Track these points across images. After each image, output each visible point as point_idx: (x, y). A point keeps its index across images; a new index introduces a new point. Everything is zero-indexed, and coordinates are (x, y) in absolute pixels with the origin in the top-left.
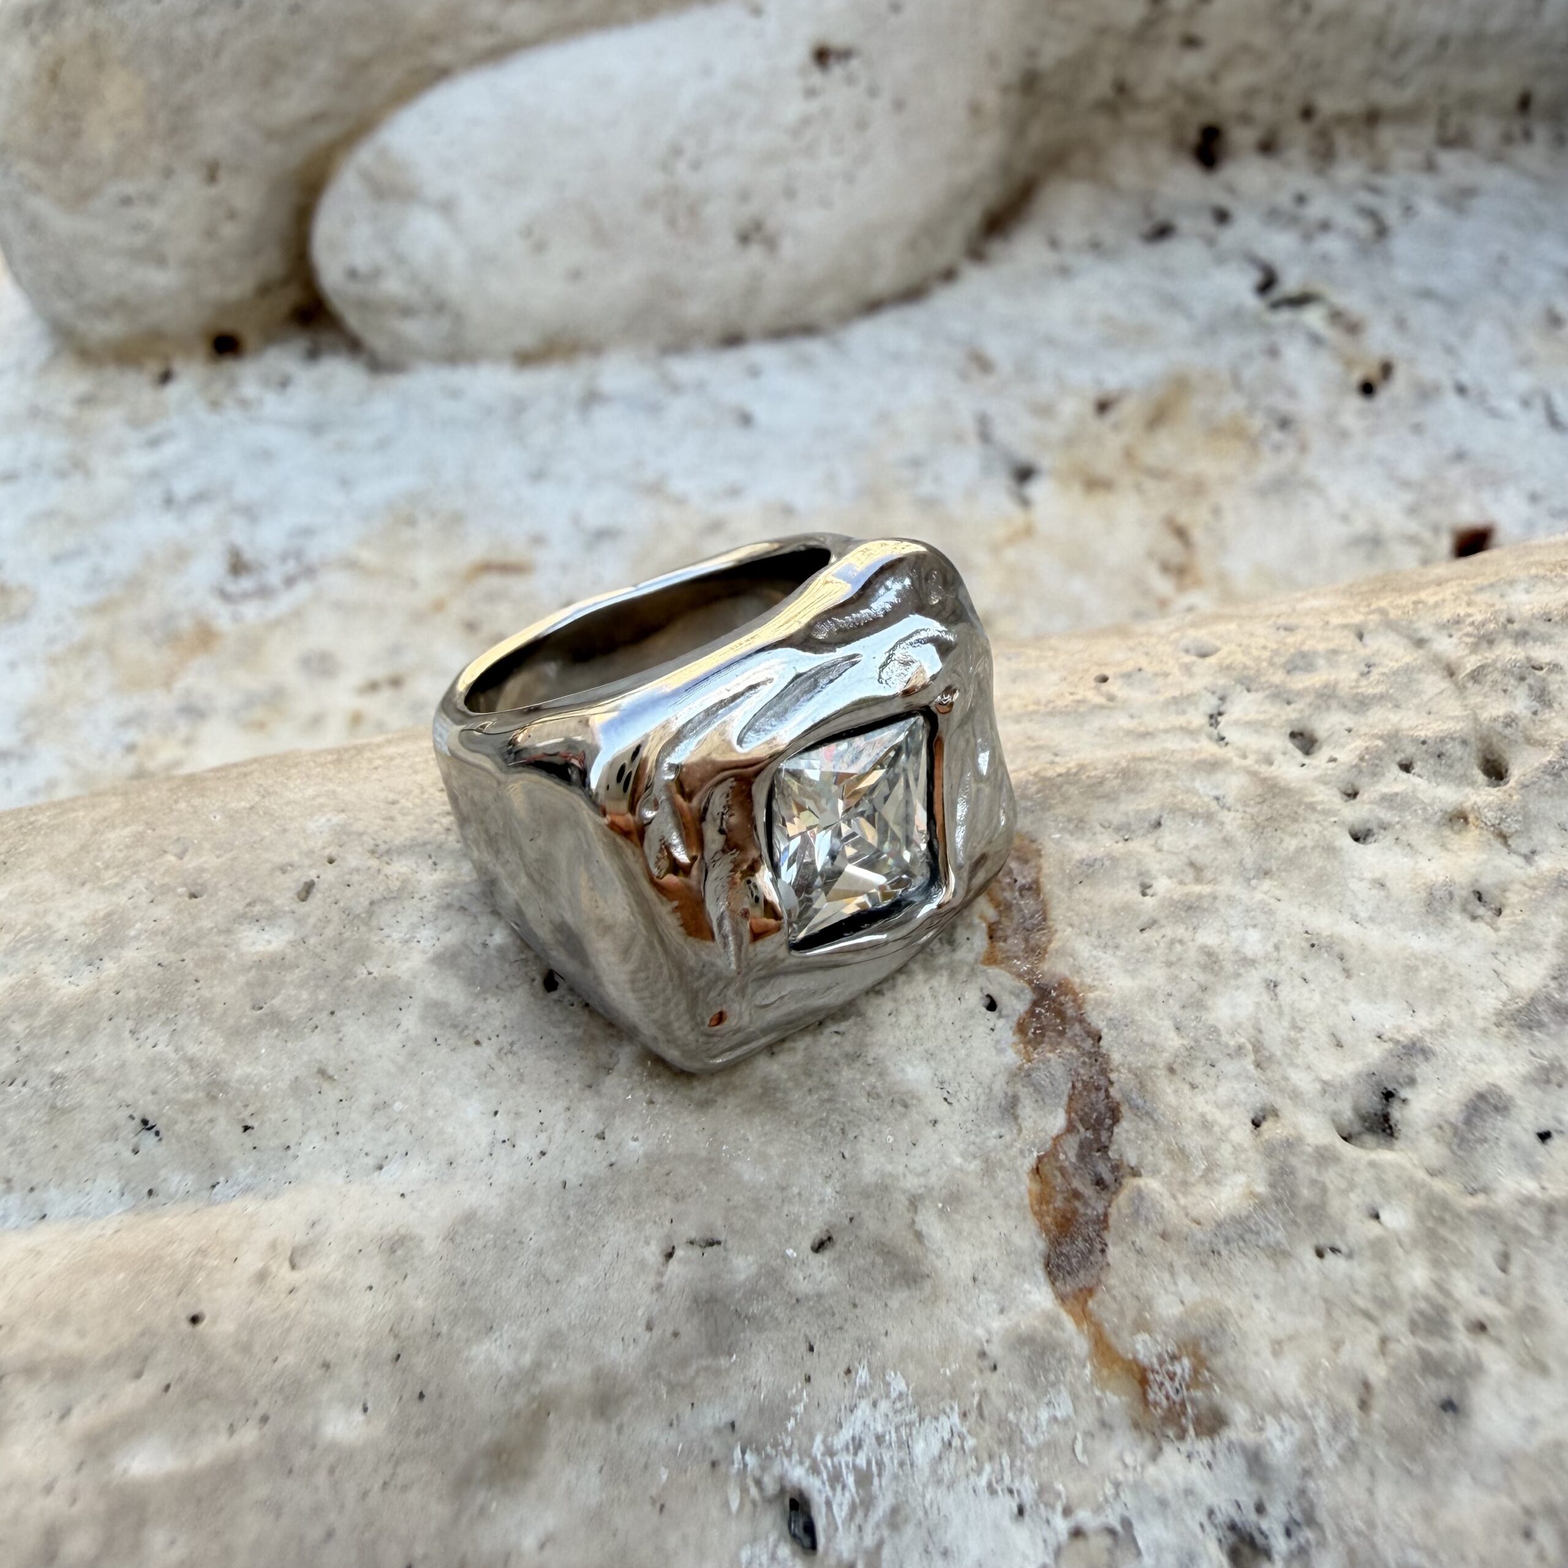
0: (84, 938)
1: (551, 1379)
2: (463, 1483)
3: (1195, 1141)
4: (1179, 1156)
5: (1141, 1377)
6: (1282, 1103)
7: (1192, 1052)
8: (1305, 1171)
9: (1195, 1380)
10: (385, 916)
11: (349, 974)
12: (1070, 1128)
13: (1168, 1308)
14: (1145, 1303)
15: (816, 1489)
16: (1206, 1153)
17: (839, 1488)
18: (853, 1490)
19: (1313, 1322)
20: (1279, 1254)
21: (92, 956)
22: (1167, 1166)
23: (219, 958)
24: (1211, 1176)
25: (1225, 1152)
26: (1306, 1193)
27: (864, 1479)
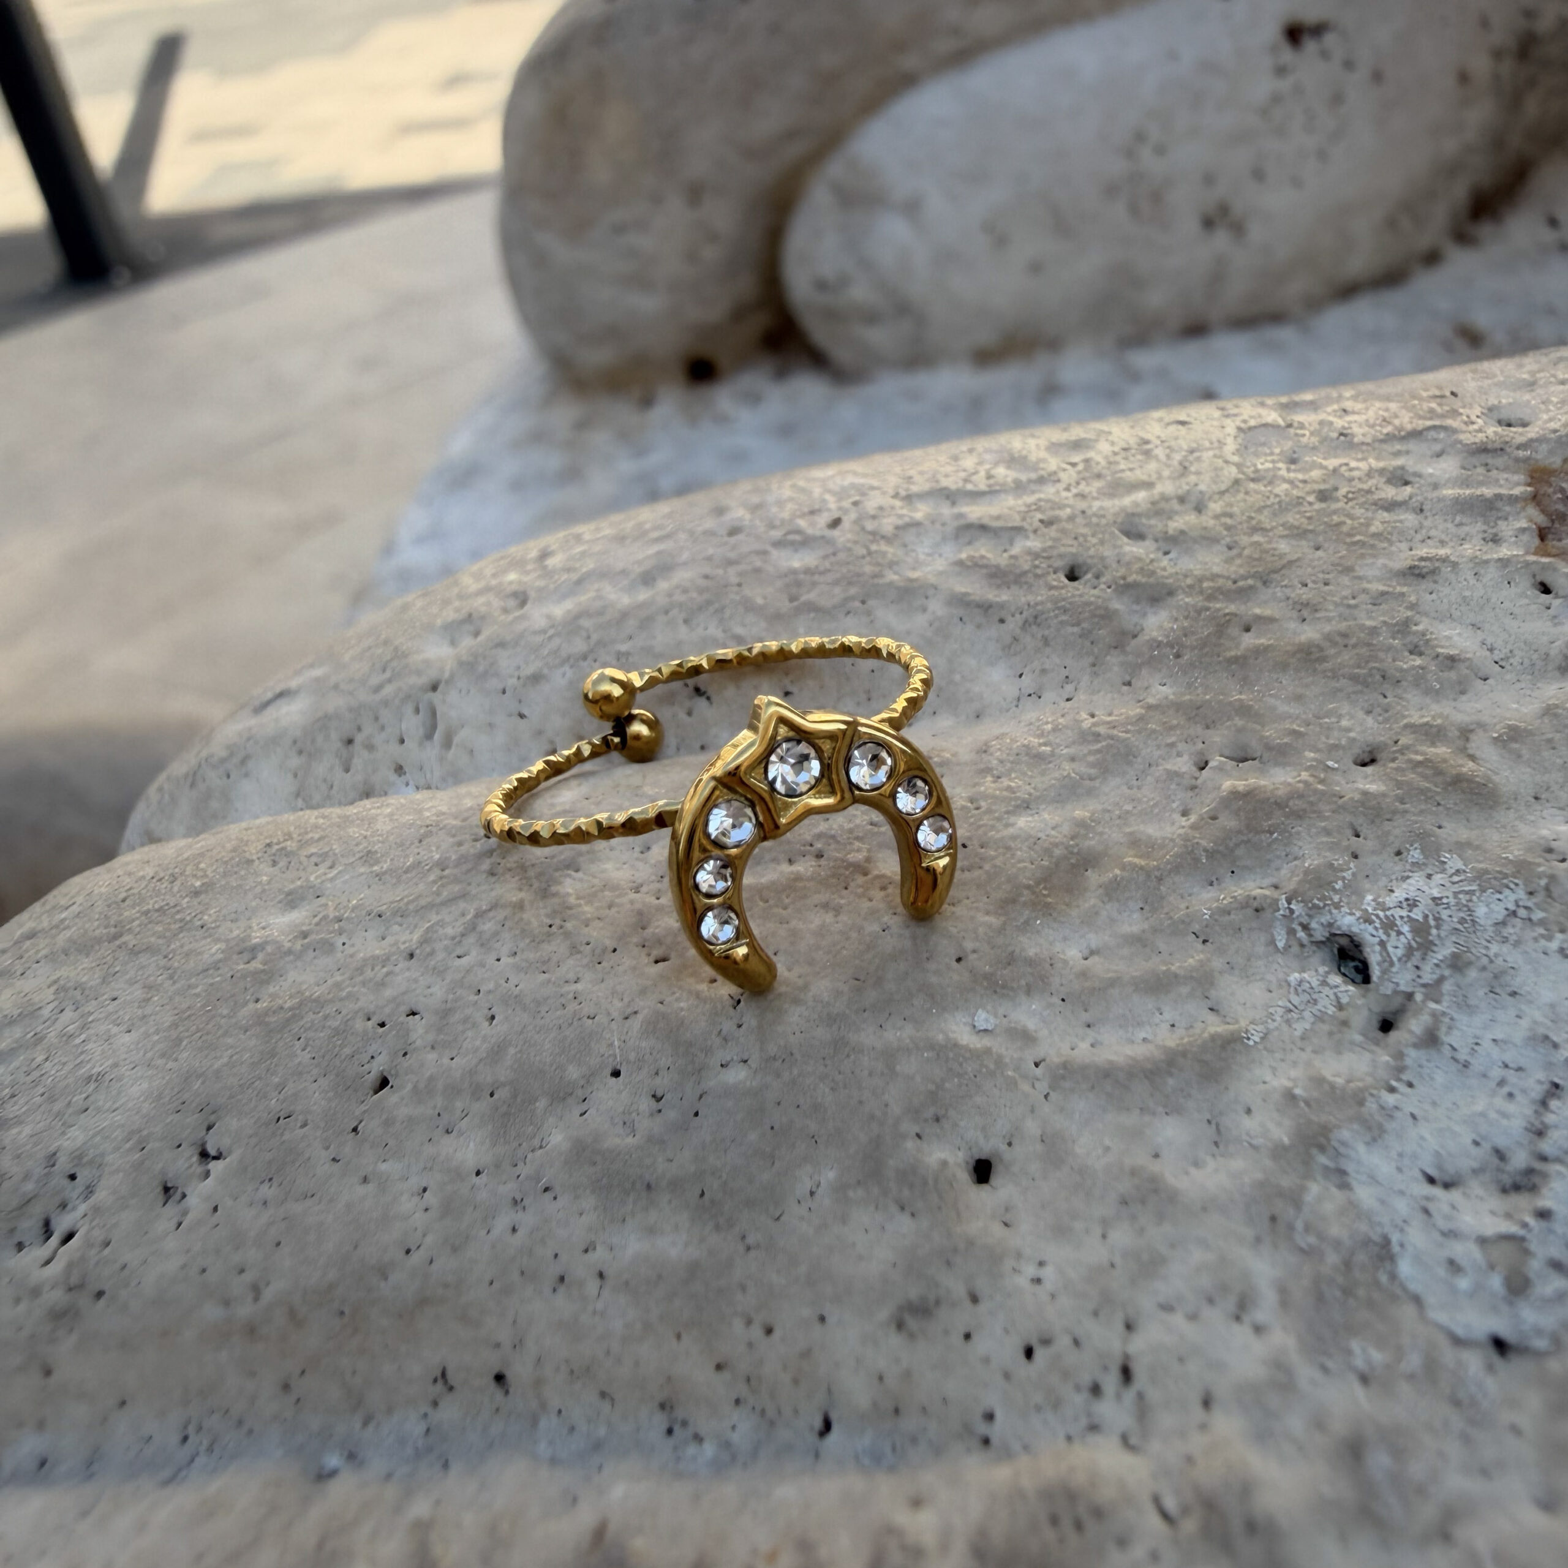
15: (1370, 937)
17: (1393, 934)
18: (1409, 936)
27: (1420, 929)
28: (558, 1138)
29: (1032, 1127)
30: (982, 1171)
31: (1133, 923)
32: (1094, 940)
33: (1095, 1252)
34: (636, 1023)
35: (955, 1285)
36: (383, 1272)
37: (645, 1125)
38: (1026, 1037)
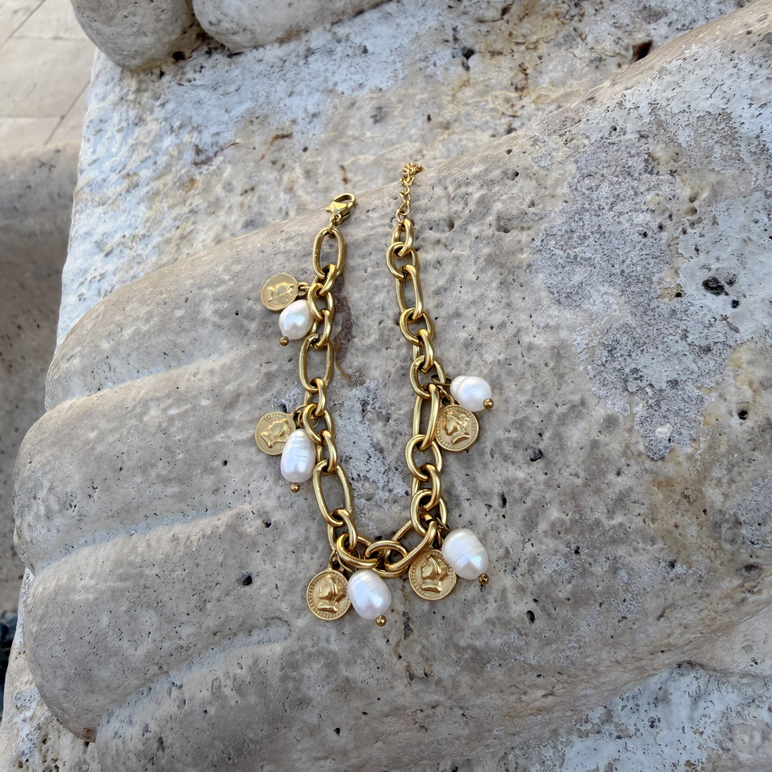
0: (145, 317)
1: (240, 390)
2: (225, 408)
3: (366, 329)
4: (363, 333)
5: (350, 377)
6: (385, 318)
7: (369, 309)
8: (386, 332)
9: (360, 376)
10: (203, 303)
11: (196, 318)
12: (343, 330)
13: (356, 364)
14: (352, 363)
15: (286, 403)
16: (369, 331)
17: (290, 403)
18: (293, 403)
19: (384, 362)
20: (378, 350)
21: (148, 320)
22: (361, 335)
23: (171, 318)
24: (369, 336)
25: (372, 331)
26: (386, 337)
27: (295, 400)
28: (153, 474)
29: (232, 454)
30: (225, 463)
31: (248, 408)
32: (241, 413)
33: (243, 474)
34: (163, 449)
35: (221, 485)
36: (131, 503)
37: (168, 468)
38: (229, 437)
